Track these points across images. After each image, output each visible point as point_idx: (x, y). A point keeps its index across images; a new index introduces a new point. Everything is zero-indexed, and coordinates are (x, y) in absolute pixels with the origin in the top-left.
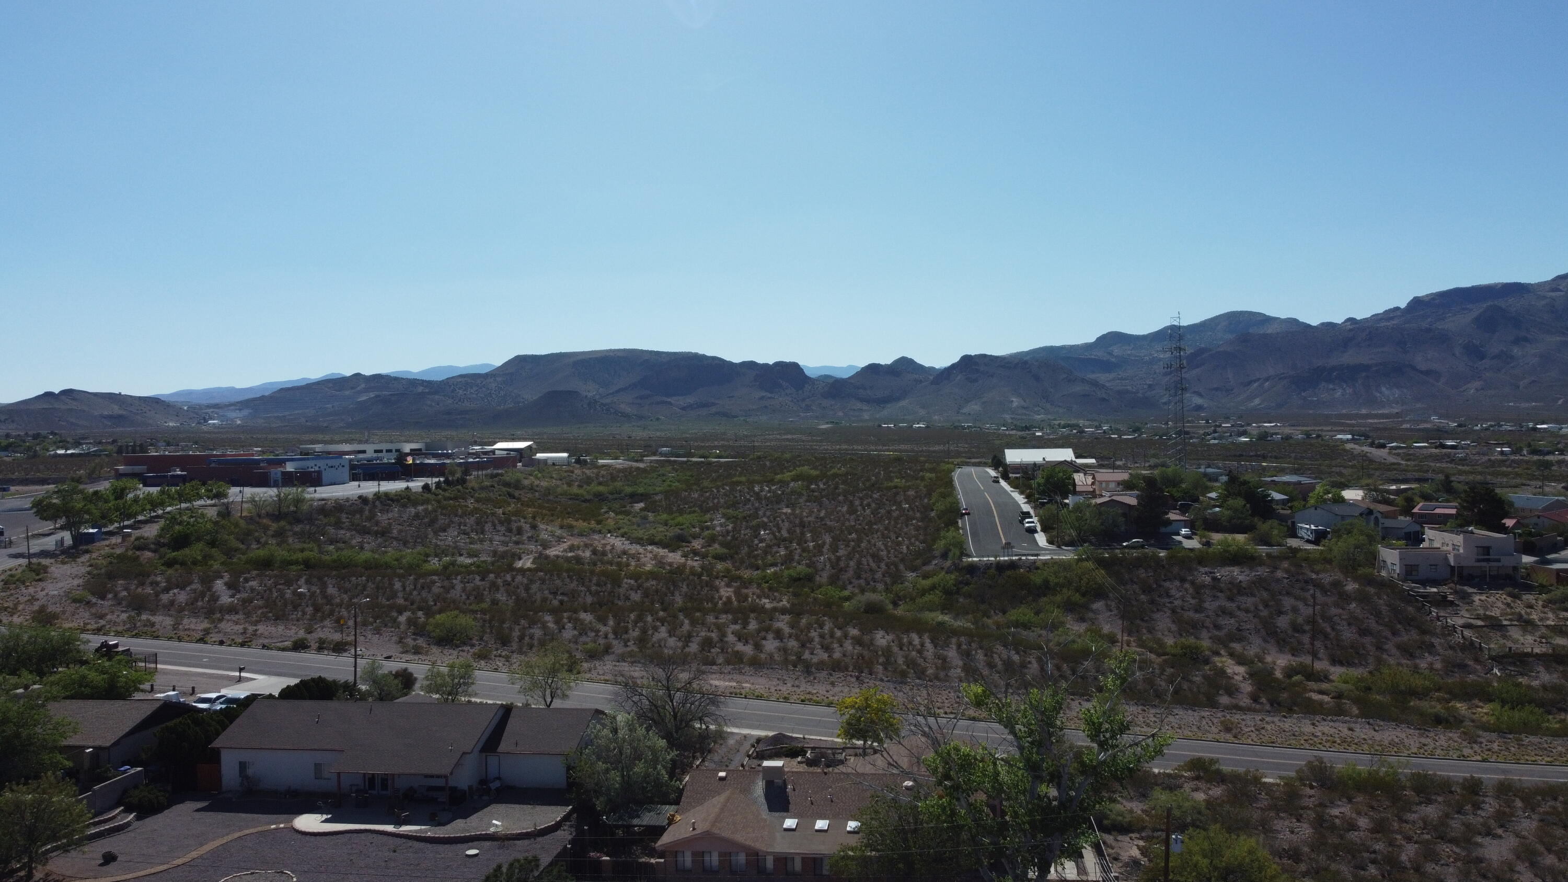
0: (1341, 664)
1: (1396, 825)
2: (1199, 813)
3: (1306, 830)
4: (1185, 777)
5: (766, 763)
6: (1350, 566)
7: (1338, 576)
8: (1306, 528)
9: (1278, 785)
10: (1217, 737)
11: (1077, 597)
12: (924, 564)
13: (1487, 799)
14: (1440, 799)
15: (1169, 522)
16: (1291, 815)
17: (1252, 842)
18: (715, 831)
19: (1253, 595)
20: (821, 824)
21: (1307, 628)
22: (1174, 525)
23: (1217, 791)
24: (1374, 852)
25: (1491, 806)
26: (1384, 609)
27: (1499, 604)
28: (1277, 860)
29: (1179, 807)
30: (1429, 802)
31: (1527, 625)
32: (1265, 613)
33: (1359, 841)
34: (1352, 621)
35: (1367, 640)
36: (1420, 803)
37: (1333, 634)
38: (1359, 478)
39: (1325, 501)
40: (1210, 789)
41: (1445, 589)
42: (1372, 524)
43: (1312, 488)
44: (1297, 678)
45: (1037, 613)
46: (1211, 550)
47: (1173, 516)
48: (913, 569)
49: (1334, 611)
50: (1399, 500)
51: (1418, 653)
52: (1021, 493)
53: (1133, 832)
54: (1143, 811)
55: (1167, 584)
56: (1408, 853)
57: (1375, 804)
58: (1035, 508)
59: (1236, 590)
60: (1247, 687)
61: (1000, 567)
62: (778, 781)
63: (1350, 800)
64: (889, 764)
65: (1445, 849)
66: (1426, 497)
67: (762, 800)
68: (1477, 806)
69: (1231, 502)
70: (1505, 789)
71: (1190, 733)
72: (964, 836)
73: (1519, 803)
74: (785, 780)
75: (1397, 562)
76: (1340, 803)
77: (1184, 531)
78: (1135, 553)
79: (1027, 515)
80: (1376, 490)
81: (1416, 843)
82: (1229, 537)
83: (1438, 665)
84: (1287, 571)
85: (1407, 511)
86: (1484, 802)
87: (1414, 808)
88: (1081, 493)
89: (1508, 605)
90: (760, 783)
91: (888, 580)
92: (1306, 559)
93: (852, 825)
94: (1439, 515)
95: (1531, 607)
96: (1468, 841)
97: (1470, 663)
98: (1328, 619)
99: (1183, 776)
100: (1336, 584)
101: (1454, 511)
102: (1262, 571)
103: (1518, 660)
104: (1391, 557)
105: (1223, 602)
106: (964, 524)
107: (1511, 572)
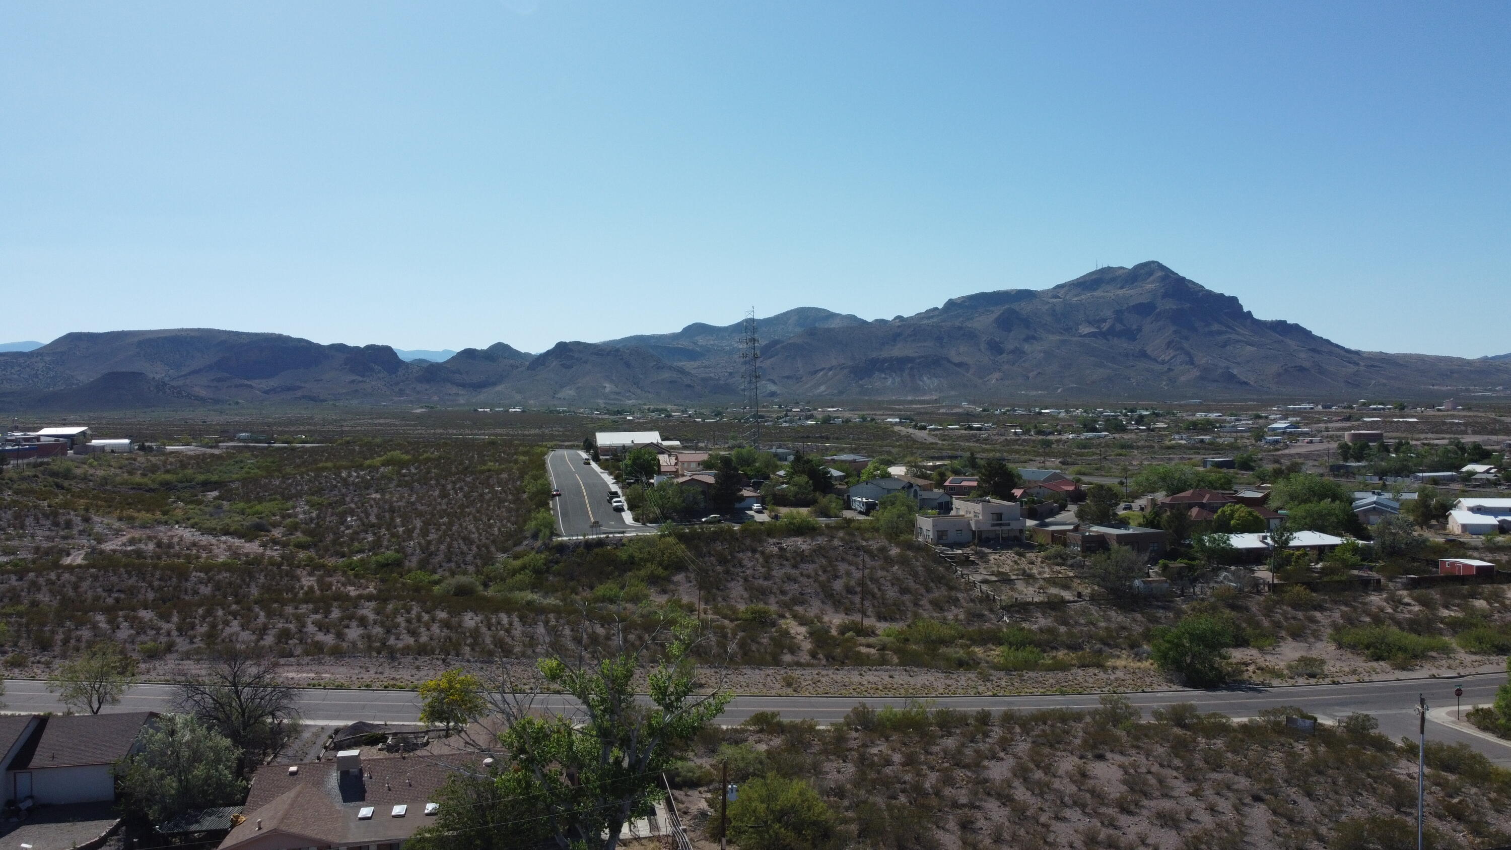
0: (885, 619)
1: (922, 757)
2: (761, 763)
3: (850, 769)
4: (751, 731)
5: (341, 754)
6: (894, 534)
7: (884, 542)
8: (859, 501)
9: (829, 731)
10: (780, 692)
11: (660, 571)
12: (515, 545)
13: (994, 728)
14: (958, 731)
15: (743, 499)
16: (838, 757)
17: (803, 784)
18: (283, 828)
19: (813, 562)
20: (399, 809)
21: (858, 589)
22: (747, 500)
23: (777, 741)
24: (905, 782)
25: (997, 732)
26: (920, 570)
27: (1009, 562)
28: (825, 798)
29: (743, 759)
30: (950, 734)
31: (1029, 578)
33: (892, 774)
34: (895, 582)
35: (906, 598)
36: (942, 737)
37: (879, 594)
38: (902, 456)
39: (875, 476)
40: (771, 740)
41: (968, 551)
42: (912, 495)
43: (865, 464)
44: (849, 634)
45: (622, 588)
46: (778, 523)
47: (746, 492)
48: (505, 550)
49: (880, 573)
50: (934, 474)
51: (946, 607)
52: (611, 474)
53: (702, 786)
54: (711, 766)
55: (741, 555)
56: (931, 780)
57: (906, 740)
58: (622, 488)
59: (800, 558)
60: (807, 645)
61: (588, 545)
62: (354, 771)
63: (887, 740)
64: (467, 743)
65: (960, 774)
66: (955, 472)
67: (337, 791)
68: (986, 735)
69: (796, 479)
70: (1008, 718)
71: (756, 691)
72: (540, 805)
73: (1018, 730)
74: (361, 770)
75: (930, 528)
76: (879, 742)
77: (756, 506)
78: (712, 528)
79: (615, 495)
80: (915, 466)
81: (938, 771)
82: (794, 510)
83: (962, 617)
84: (842, 539)
85: (940, 484)
86: (992, 731)
87: (938, 741)
88: (665, 473)
89: (1016, 562)
90: (335, 774)
91: (479, 562)
92: (858, 529)
93: (430, 807)
94: (965, 487)
95: (1032, 563)
96: (978, 765)
97: (986, 613)
98: (876, 581)
99: (748, 730)
100: (883, 550)
101: (975, 484)
102: (821, 541)
103: (1022, 609)
104: (926, 524)
105: (788, 570)
106: (555, 505)
107: (1018, 534)
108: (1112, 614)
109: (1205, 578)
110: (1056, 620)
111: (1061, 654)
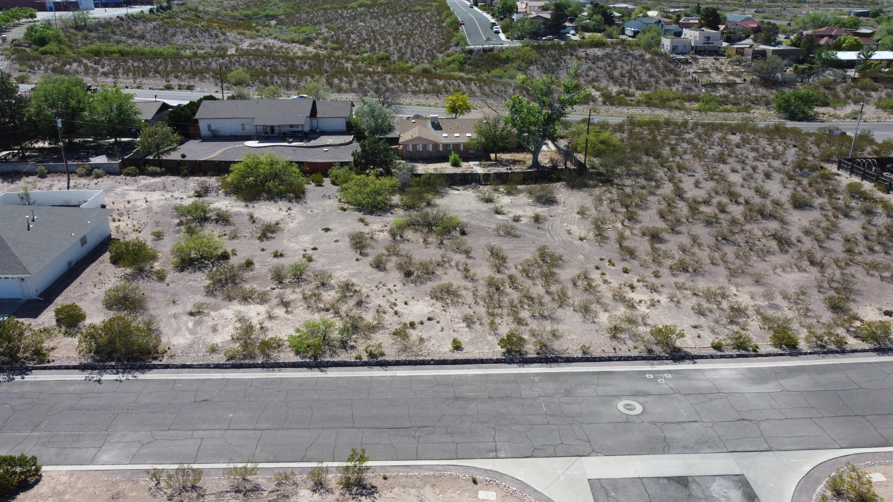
0: (640, 90)
6: (648, 47)
7: (642, 51)
8: (629, 31)
11: (523, 64)
12: (446, 50)
15: (565, 27)
18: (421, 136)
19: (604, 61)
20: (456, 135)
21: (627, 75)
22: (568, 29)
25: (690, 127)
26: (661, 66)
27: (710, 63)
30: (669, 127)
31: (719, 71)
32: (609, 69)
34: (647, 71)
35: (652, 80)
36: (666, 127)
37: (638, 78)
38: (656, 6)
39: (639, 17)
41: (688, 57)
42: (660, 27)
43: (633, 10)
44: (621, 96)
45: (505, 71)
46: (585, 41)
47: (567, 24)
48: (441, 53)
49: (639, 67)
50: (674, 17)
51: (673, 84)
52: (488, 13)
55: (565, 57)
58: (497, 20)
59: (597, 59)
60: (600, 99)
61: (485, 51)
63: (641, 128)
65: (672, 137)
66: (687, 15)
68: (685, 127)
69: (595, 17)
70: (696, 123)
75: (669, 44)
77: (572, 32)
78: (549, 43)
79: (494, 24)
80: (663, 11)
81: (663, 136)
82: (595, 34)
83: (680, 89)
84: (620, 50)
85: (677, 22)
87: (664, 128)
88: (520, 13)
89: (713, 63)
91: (430, 58)
92: (629, 45)
94: (691, 24)
95: (723, 64)
96: (680, 135)
97: (693, 87)
98: (637, 71)
100: (641, 56)
101: (697, 21)
102: (608, 50)
103: (714, 85)
104: (667, 43)
105: (590, 64)
106: (462, 28)
107: (717, 49)
108: (760, 90)
109: (817, 74)
110: (730, 92)
111: (729, 107)
